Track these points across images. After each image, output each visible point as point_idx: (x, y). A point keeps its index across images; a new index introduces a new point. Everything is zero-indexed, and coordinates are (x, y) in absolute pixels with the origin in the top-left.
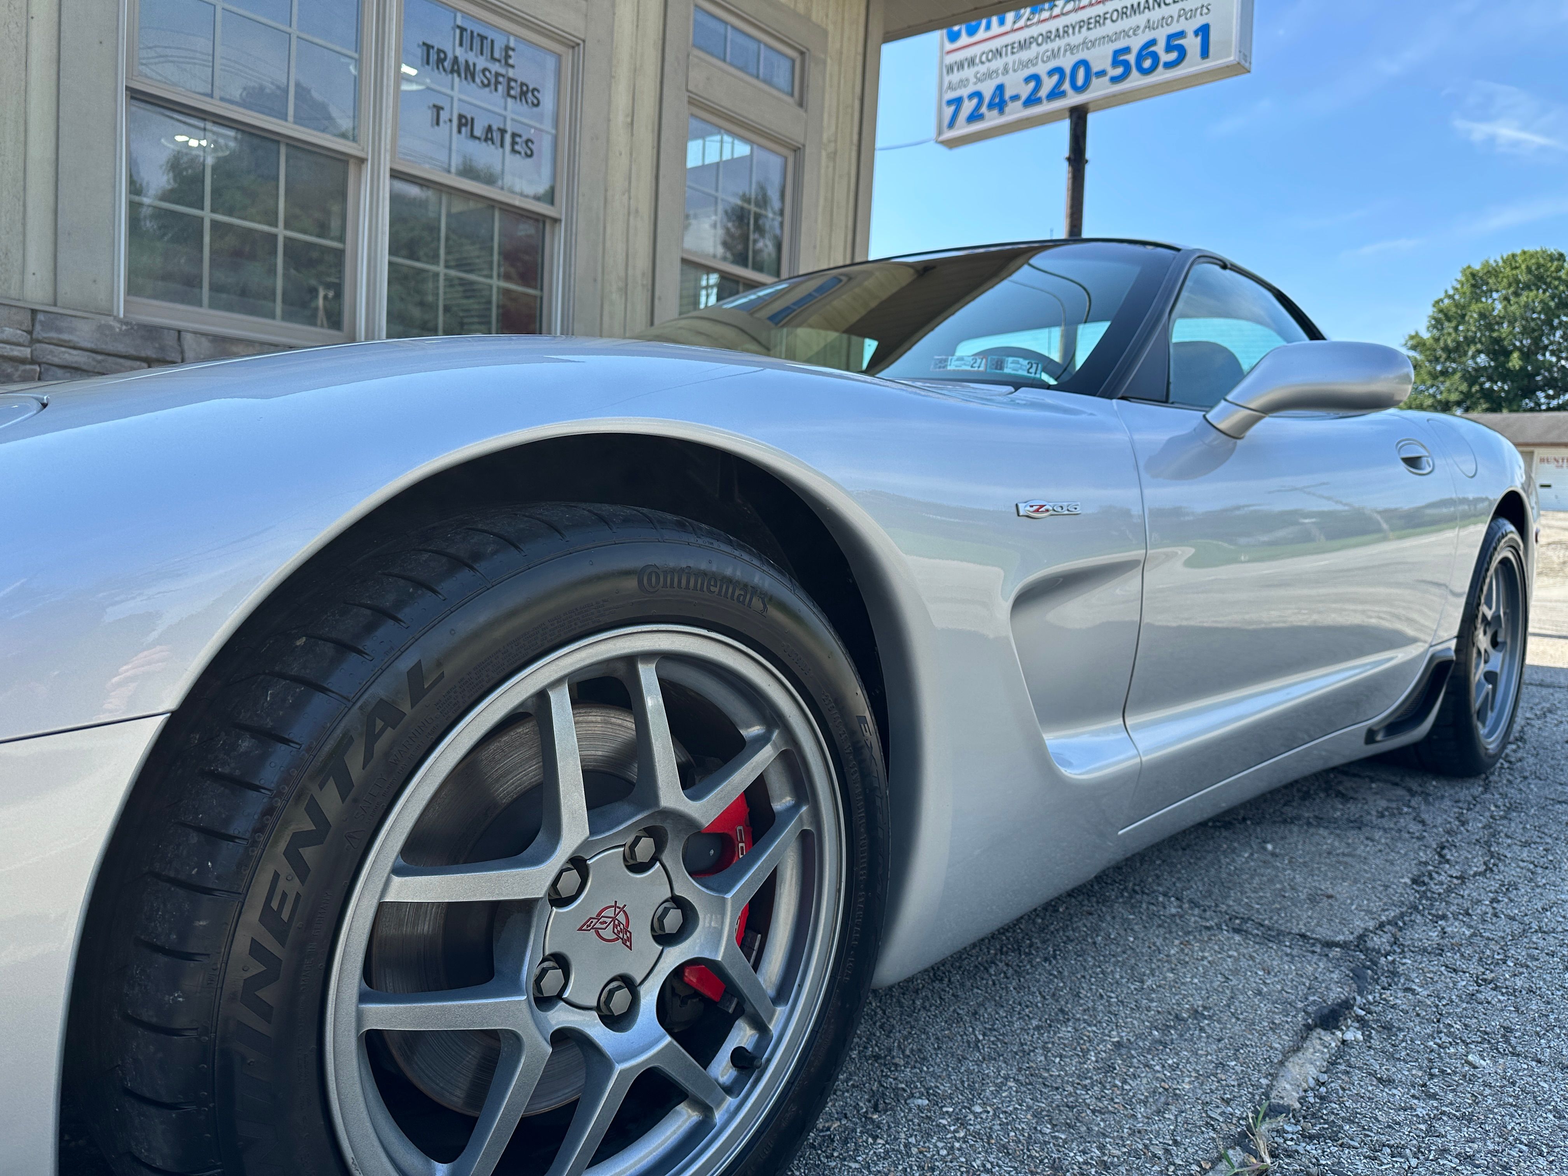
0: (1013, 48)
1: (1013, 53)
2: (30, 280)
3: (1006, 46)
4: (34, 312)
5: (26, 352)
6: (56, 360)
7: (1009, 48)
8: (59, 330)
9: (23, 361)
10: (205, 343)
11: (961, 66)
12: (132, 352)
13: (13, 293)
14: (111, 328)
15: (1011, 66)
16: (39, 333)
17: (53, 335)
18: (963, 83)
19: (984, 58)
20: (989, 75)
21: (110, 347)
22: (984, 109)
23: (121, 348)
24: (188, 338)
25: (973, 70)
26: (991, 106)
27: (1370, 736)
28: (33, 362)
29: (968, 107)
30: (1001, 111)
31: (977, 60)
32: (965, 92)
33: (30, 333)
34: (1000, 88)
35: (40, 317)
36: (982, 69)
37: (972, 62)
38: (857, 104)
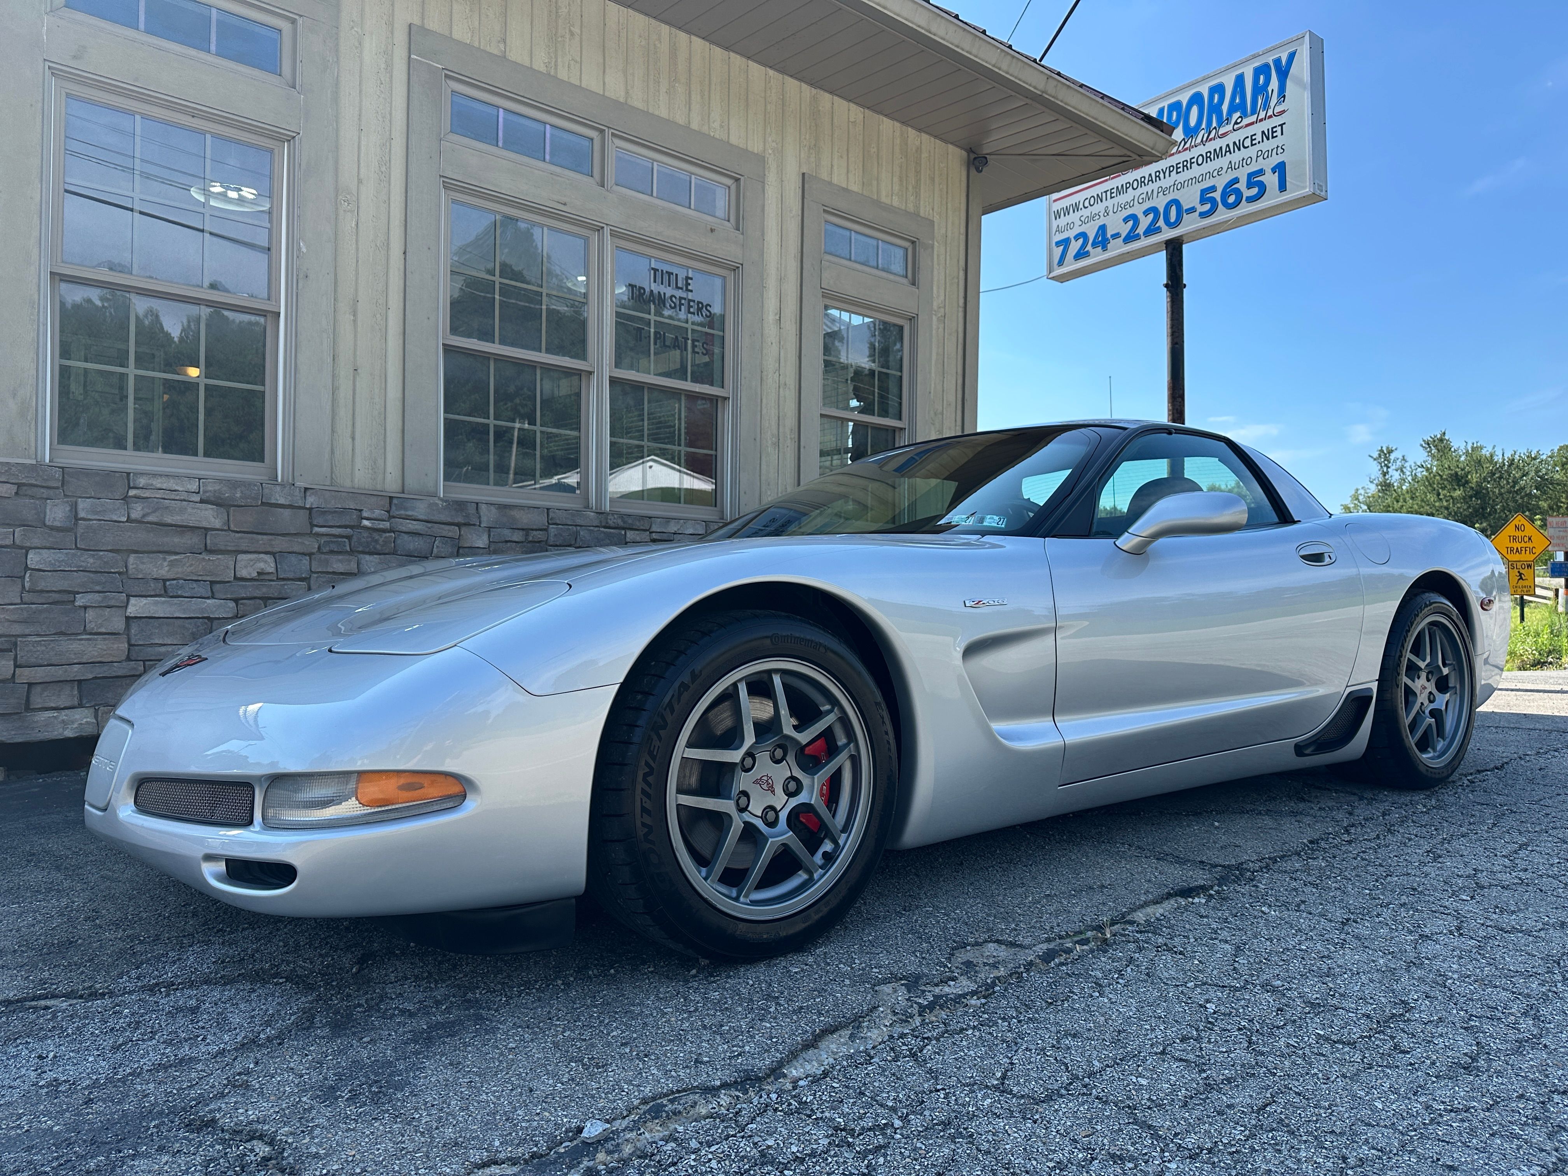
0: (1111, 193)
1: (1111, 198)
2: (388, 477)
3: (1106, 192)
4: (391, 498)
5: (387, 525)
6: (404, 529)
7: (1109, 193)
8: (406, 509)
9: (384, 531)
10: (493, 509)
11: (1067, 211)
12: (449, 520)
13: (379, 487)
14: (437, 505)
15: (1111, 208)
16: (394, 512)
17: (402, 512)
18: (1069, 226)
19: (1087, 204)
20: (1092, 218)
21: (436, 518)
22: (1089, 248)
23: (443, 518)
24: (483, 507)
25: (1078, 214)
26: (1094, 245)
27: (1299, 750)
28: (391, 530)
29: (1075, 246)
30: (1105, 249)
31: (1081, 206)
32: (1071, 234)
33: (388, 512)
34: (1103, 228)
35: (395, 501)
36: (1086, 213)
37: (1076, 207)
38: (962, 274)
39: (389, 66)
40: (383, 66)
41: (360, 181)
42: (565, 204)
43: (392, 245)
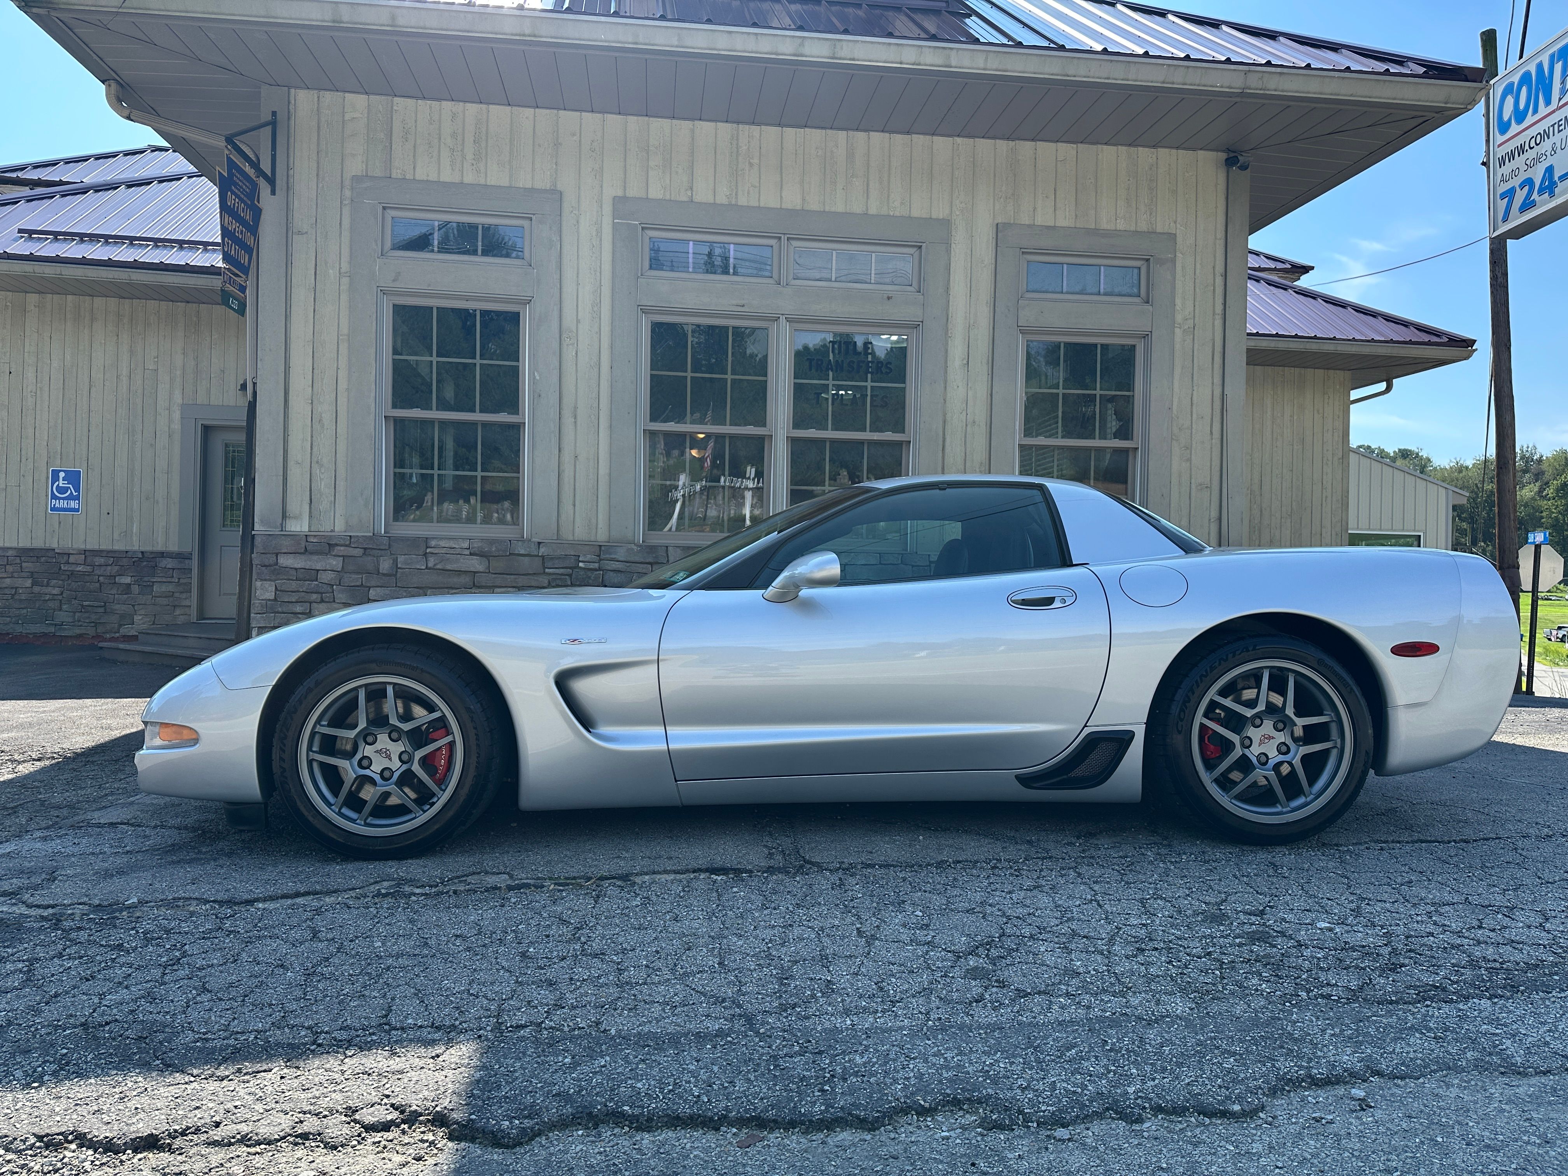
0: (1559, 126)
1: (1559, 131)
2: (600, 531)
3: (1553, 126)
4: (600, 546)
5: (596, 565)
6: (609, 568)
7: (1556, 126)
8: (610, 554)
9: (596, 570)
10: (679, 551)
11: (1511, 156)
12: (642, 560)
13: (593, 539)
14: (633, 549)
15: (1558, 145)
16: (602, 557)
17: (607, 556)
18: (1514, 173)
19: (1533, 144)
20: (1537, 160)
21: (632, 559)
22: (1535, 196)
23: (637, 559)
24: (670, 549)
25: (1523, 157)
26: (1541, 192)
27: (1025, 780)
28: (600, 569)
29: (1520, 196)
30: (1552, 195)
31: (1527, 147)
32: (1516, 182)
33: (599, 556)
34: (1550, 170)
35: (603, 548)
36: (1531, 154)
37: (1521, 150)
39: (599, 232)
40: (594, 233)
41: (578, 321)
42: (743, 306)
43: (602, 364)
